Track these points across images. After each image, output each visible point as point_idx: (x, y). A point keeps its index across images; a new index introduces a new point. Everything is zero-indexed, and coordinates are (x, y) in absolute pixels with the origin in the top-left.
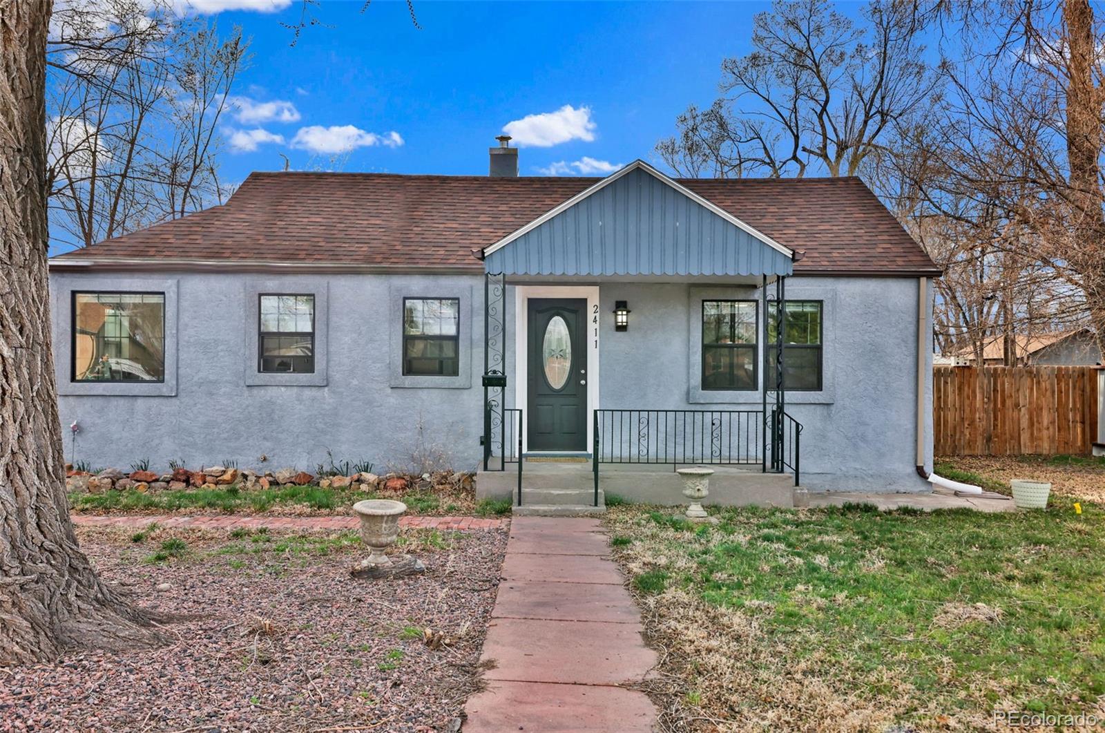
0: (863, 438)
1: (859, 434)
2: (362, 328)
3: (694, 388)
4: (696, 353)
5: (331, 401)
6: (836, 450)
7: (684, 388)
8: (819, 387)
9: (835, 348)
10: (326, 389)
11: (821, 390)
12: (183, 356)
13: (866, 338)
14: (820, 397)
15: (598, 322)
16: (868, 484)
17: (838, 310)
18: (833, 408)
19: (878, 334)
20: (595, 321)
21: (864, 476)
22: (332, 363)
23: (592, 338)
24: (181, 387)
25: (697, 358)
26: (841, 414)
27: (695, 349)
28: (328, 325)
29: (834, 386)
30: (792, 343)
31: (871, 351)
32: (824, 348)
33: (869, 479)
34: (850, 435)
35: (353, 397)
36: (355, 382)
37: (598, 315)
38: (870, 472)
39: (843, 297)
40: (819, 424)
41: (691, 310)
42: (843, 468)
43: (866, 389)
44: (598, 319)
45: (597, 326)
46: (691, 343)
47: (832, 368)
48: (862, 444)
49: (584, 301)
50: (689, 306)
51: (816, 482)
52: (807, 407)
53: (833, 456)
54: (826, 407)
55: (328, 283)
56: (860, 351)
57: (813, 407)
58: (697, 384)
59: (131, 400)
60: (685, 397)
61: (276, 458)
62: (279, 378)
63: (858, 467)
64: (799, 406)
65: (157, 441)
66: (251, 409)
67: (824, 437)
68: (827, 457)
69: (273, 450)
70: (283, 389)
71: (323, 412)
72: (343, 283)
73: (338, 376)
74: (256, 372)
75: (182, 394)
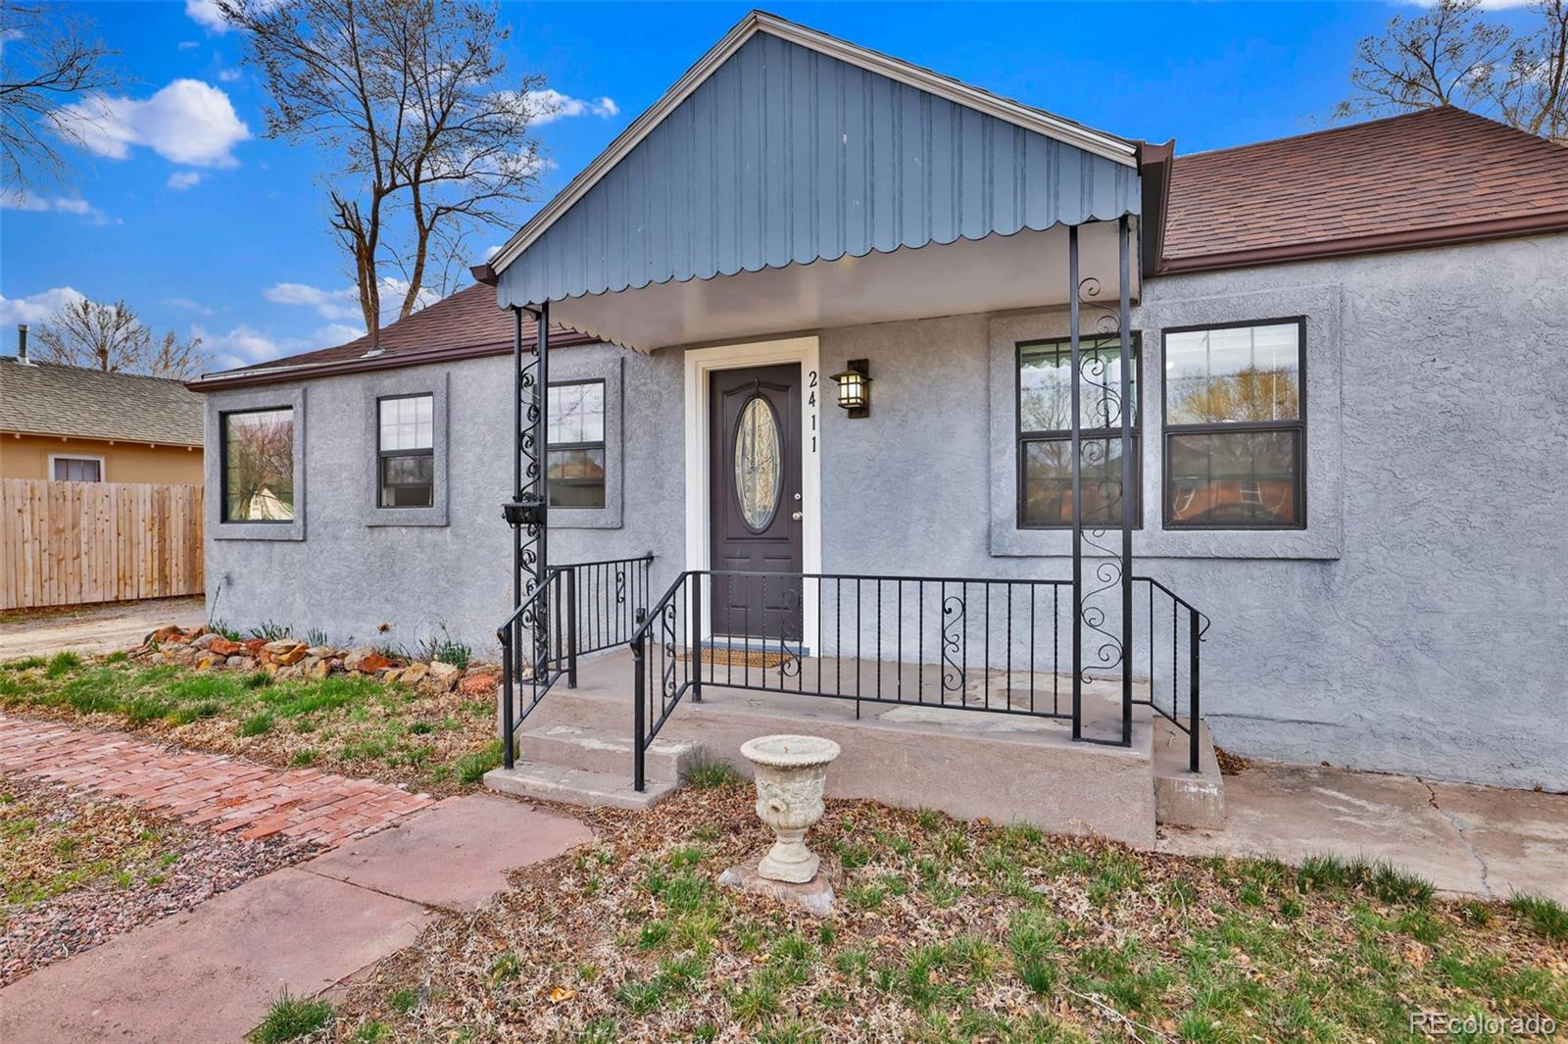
0: (1427, 644)
1: (1416, 635)
2: (488, 438)
3: (1001, 524)
4: (1004, 451)
5: (454, 547)
6: (1348, 669)
7: (982, 526)
8: (1297, 519)
9: (1342, 427)
10: (448, 530)
11: (1305, 527)
12: (311, 487)
13: (1433, 397)
14: (1300, 545)
15: (817, 403)
16: (1443, 759)
17: (1349, 336)
18: (1338, 569)
19: (1467, 385)
20: (812, 402)
21: (1429, 738)
22: (454, 493)
23: (808, 433)
24: (309, 529)
25: (1007, 464)
26: (1359, 583)
27: (1001, 445)
28: (448, 435)
29: (1339, 516)
30: (1229, 421)
31: (1446, 429)
32: (1310, 427)
33: (1445, 748)
34: (1388, 634)
35: (478, 542)
36: (480, 520)
37: (816, 389)
38: (1449, 730)
39: (1361, 304)
40: (1299, 607)
41: (992, 363)
42: (1366, 715)
43: (1433, 524)
44: (817, 397)
45: (816, 410)
46: (993, 434)
47: (1332, 476)
48: (1423, 660)
49: (796, 367)
50: (988, 358)
51: (1290, 740)
52: (1269, 566)
53: (1338, 685)
54: (1317, 567)
55: (448, 374)
56: (1415, 430)
57: (1283, 566)
58: (1005, 516)
59: (269, 545)
60: (984, 542)
61: (398, 627)
62: (397, 515)
63: (1411, 714)
64: (1244, 566)
65: (290, 599)
66: (372, 559)
67: (1313, 636)
68: (1321, 686)
69: (395, 616)
70: (404, 530)
71: (445, 564)
72: (465, 373)
73: (461, 511)
74: (374, 507)
75: (310, 538)
